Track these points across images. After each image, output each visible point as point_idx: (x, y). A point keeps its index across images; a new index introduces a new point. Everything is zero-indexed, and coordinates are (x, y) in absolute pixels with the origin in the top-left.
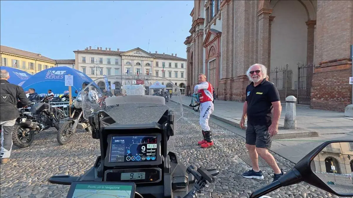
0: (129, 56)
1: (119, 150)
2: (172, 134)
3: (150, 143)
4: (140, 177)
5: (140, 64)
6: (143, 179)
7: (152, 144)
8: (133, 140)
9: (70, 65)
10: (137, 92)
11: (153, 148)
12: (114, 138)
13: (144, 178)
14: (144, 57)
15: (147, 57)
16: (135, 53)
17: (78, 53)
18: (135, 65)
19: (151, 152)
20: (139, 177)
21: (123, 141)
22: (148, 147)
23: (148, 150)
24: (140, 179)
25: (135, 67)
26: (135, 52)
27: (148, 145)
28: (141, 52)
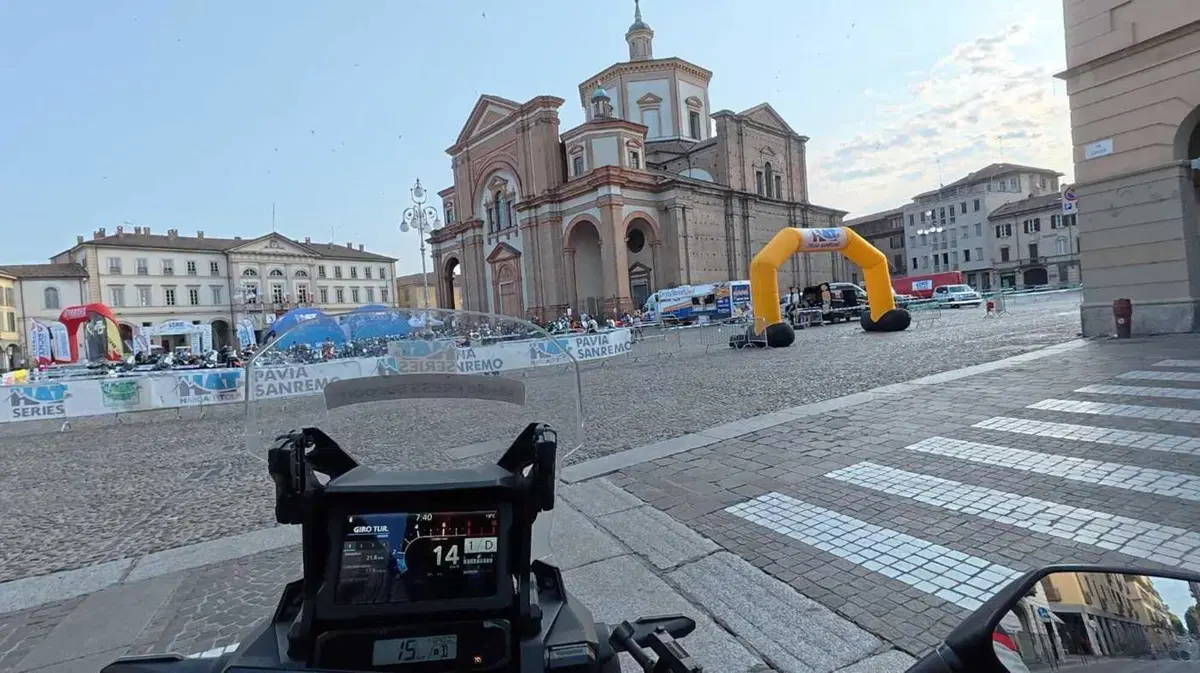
0: (254, 253)
1: (369, 562)
2: (549, 505)
3: (475, 534)
4: (441, 653)
5: (279, 273)
6: (449, 657)
7: (480, 539)
8: (417, 527)
9: (70, 282)
10: (433, 363)
11: (484, 551)
12: (351, 520)
13: (452, 654)
14: (293, 256)
15: (299, 256)
16: (266, 247)
17: (96, 248)
18: (268, 277)
19: (477, 564)
20: (436, 652)
21: (385, 528)
22: (467, 550)
23: (467, 558)
24: (437, 658)
25: (270, 281)
26: (267, 243)
27: (467, 542)
28: (282, 245)
